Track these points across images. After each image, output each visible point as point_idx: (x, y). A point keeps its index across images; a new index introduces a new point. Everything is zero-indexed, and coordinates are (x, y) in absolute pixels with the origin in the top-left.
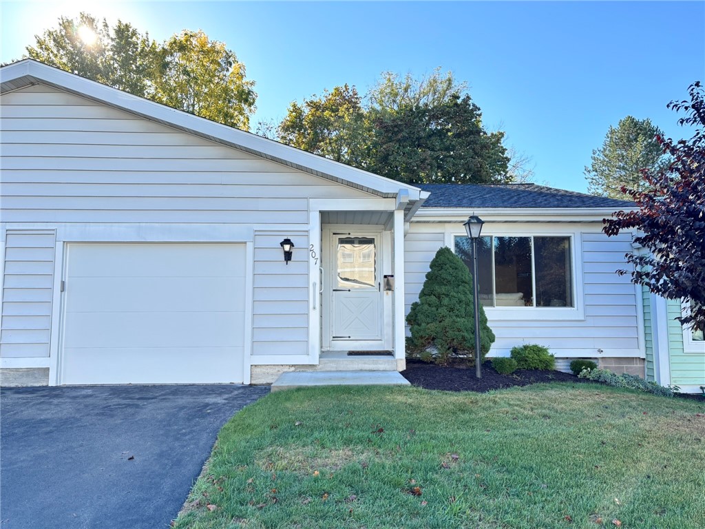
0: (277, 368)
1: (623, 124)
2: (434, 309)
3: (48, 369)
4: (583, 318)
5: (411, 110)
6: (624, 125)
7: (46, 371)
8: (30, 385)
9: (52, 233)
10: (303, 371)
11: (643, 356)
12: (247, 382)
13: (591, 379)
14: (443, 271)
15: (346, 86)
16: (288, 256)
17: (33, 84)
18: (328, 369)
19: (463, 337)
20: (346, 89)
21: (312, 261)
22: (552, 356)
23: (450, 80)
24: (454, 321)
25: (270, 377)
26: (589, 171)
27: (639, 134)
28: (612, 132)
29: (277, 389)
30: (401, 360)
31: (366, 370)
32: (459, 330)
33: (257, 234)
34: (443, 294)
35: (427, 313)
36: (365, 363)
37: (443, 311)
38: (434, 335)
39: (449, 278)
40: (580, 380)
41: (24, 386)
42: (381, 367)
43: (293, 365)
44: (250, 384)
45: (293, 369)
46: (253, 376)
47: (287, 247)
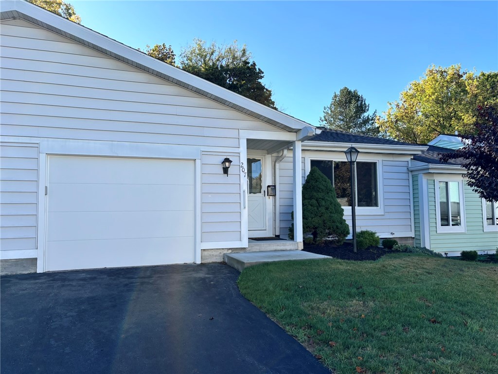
0: (219, 251)
1: (342, 91)
2: (316, 208)
3: (36, 259)
4: (383, 214)
5: (217, 68)
6: (343, 93)
7: (34, 261)
8: (19, 272)
9: (37, 146)
10: (237, 253)
11: (413, 236)
12: (199, 262)
13: (401, 250)
14: (318, 183)
15: (164, 45)
16: (226, 170)
17: (14, 18)
18: (254, 250)
19: (337, 227)
20: (164, 48)
21: (242, 174)
22: (378, 237)
23: (244, 50)
24: (330, 216)
25: (215, 258)
26: (322, 121)
27: (351, 99)
28: (336, 96)
29: (249, 265)
30: (301, 242)
31: (278, 250)
32: (334, 222)
33: (204, 153)
34: (320, 198)
35: (311, 210)
36: (278, 246)
37: (323, 210)
38: (317, 225)
39: (323, 187)
40: (394, 252)
41: (14, 273)
42: (288, 248)
43: (230, 249)
44: (201, 264)
45: (230, 251)
46: (203, 257)
47: (227, 164)
